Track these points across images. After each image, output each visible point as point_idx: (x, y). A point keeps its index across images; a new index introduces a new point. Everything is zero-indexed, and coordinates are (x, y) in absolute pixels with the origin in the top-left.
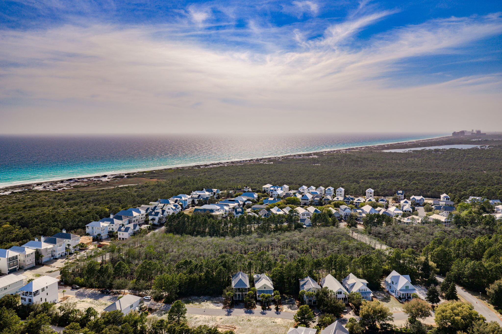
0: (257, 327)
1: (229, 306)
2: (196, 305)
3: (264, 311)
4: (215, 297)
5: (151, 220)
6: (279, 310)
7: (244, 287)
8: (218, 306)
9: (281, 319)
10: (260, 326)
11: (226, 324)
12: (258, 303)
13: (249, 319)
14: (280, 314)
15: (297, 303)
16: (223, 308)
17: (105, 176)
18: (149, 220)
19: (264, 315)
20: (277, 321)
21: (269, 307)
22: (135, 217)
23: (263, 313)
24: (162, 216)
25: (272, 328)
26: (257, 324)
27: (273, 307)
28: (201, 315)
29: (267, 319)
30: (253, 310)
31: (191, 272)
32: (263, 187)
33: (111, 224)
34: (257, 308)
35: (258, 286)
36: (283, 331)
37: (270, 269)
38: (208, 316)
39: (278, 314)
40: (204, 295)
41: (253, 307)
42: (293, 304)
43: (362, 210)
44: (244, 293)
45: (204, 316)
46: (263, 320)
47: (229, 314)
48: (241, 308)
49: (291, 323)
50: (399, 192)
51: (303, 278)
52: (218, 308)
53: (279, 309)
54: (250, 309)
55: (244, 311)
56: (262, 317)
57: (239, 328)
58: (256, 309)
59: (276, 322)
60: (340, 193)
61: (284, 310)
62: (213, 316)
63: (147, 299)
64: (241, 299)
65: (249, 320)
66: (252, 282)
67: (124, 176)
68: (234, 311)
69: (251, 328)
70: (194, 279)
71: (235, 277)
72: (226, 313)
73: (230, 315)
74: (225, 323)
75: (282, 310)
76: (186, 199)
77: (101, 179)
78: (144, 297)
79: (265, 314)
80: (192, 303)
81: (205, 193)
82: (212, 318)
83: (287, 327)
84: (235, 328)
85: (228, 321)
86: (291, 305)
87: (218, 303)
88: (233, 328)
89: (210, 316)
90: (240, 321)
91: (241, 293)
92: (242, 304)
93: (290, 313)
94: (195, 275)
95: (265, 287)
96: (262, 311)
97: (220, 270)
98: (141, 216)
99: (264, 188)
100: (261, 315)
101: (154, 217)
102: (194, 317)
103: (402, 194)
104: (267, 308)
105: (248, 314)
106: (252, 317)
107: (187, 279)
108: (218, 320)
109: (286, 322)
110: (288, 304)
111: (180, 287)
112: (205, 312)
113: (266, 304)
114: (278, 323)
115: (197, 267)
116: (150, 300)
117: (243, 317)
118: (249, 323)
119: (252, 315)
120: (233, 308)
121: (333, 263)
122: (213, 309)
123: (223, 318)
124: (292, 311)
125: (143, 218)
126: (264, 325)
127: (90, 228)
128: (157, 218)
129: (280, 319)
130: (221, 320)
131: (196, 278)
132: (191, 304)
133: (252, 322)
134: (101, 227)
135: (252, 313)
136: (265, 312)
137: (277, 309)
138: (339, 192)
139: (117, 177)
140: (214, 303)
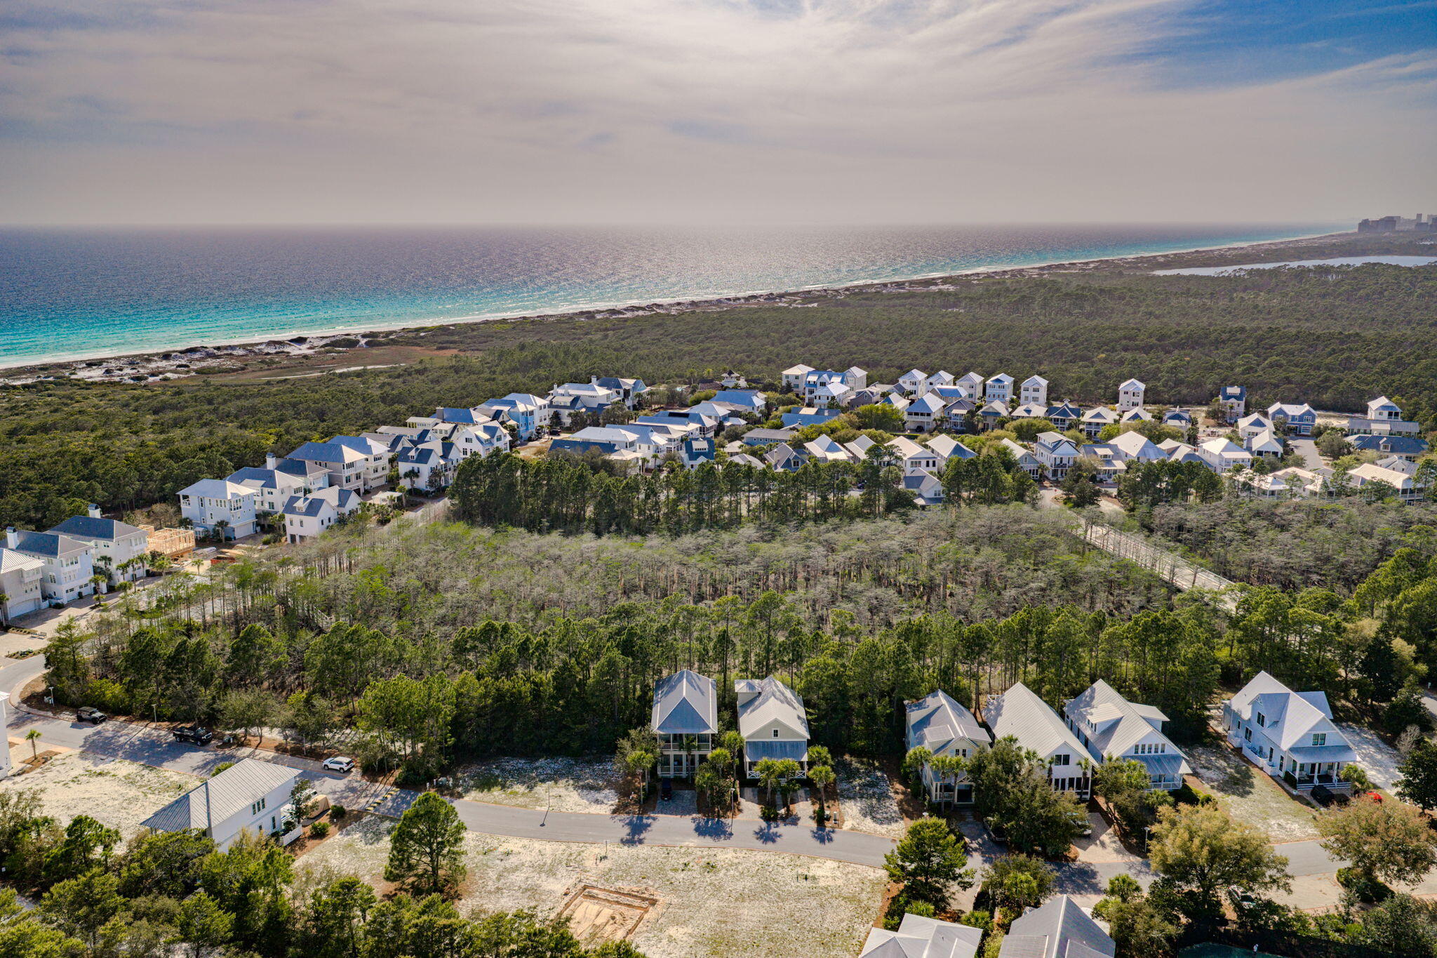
0: (741, 898)
1: (637, 802)
2: (516, 794)
3: (769, 827)
4: (590, 763)
5: (406, 475)
6: (829, 825)
7: (696, 732)
8: (597, 801)
9: (835, 864)
10: (753, 896)
11: (619, 884)
12: (748, 791)
13: (712, 861)
14: (830, 840)
15: (896, 793)
16: (614, 812)
17: (300, 340)
18: (398, 478)
19: (770, 845)
20: (819, 873)
21: (788, 810)
22: (351, 465)
23: (766, 837)
24: (442, 462)
25: (799, 906)
26: (740, 886)
27: (804, 808)
28: (526, 842)
29: (780, 861)
30: (728, 821)
31: (505, 667)
32: (786, 372)
33: (266, 490)
34: (745, 811)
35: (751, 725)
36: (842, 920)
37: (798, 658)
38: (555, 845)
39: (822, 840)
40: (551, 753)
41: (729, 808)
42: (883, 796)
43: (1114, 448)
44: (696, 753)
45: (537, 845)
46: (765, 866)
47: (635, 834)
48: (684, 812)
49: (873, 884)
50: (1230, 390)
51: (918, 698)
52: (595, 809)
53: (828, 819)
54: (719, 816)
55: (693, 826)
56: (762, 855)
57: (668, 900)
58: (739, 817)
59: (814, 878)
60: (1036, 394)
61: (847, 825)
62: (574, 847)
63: (337, 767)
64: (684, 774)
65: (711, 867)
66: (729, 708)
67: (358, 342)
68: (656, 826)
69: (713, 904)
70: (512, 695)
71: (665, 689)
72: (625, 832)
73: (641, 842)
74: (617, 880)
75: (838, 822)
76: (530, 408)
77: (287, 349)
78: (326, 762)
79: (774, 841)
80: (503, 787)
81: (594, 390)
82: (567, 852)
83: (859, 901)
84: (653, 902)
85: (625, 871)
86: (874, 801)
87: (598, 789)
88: (644, 899)
89: (563, 847)
90: (676, 870)
91: (684, 753)
92: (687, 794)
93: (868, 835)
94: (519, 682)
95: (776, 732)
96: (764, 824)
97: (611, 663)
98: (372, 464)
99: (787, 377)
100: (759, 843)
101: (416, 466)
102: (501, 849)
103: (1238, 398)
104: (783, 811)
105: (708, 840)
106: (724, 853)
107: (485, 696)
108: (589, 863)
109: (855, 879)
110: (862, 797)
111: (457, 724)
112: (543, 828)
113: (778, 797)
114: (822, 883)
115: (528, 649)
116: (349, 771)
117: (687, 854)
118: (709, 877)
119: (722, 842)
120: (653, 811)
121: (1032, 640)
122: (575, 814)
123: (609, 855)
124: (878, 827)
125: (380, 469)
126: (766, 889)
127: (194, 500)
128: (425, 470)
129: (830, 864)
130: (602, 865)
131: (520, 692)
132: (496, 792)
133: (721, 875)
134: (229, 497)
135: (724, 833)
136: (773, 830)
137: (821, 819)
138: (1031, 389)
139: (335, 343)
140: (583, 787)
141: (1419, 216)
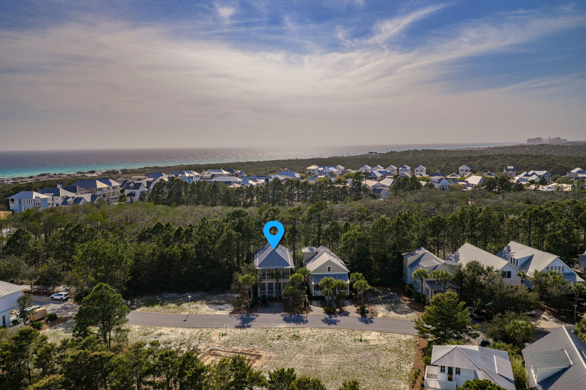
0: (319, 352)
1: (246, 308)
2: (169, 307)
3: (331, 317)
4: (216, 294)
5: (128, 195)
6: (369, 315)
7: (281, 267)
8: (220, 309)
9: (379, 334)
10: (327, 351)
11: (234, 348)
12: (314, 302)
13: (297, 334)
14: (372, 322)
15: (405, 300)
16: (231, 313)
17: (92, 172)
18: (124, 196)
19: (333, 326)
20: (369, 338)
21: (341, 309)
22: (101, 189)
23: (329, 322)
24: (146, 190)
25: (360, 355)
26: (317, 346)
27: (351, 309)
28: (173, 329)
29: (342, 333)
30: (305, 315)
31: (167, 242)
32: (308, 168)
33: (55, 197)
34: (314, 311)
35: (312, 267)
36: (391, 362)
38: (192, 330)
39: (366, 322)
40: (192, 290)
41: (304, 309)
42: (397, 303)
43: (467, 182)
44: (282, 281)
45: (180, 330)
46: (331, 336)
47: (245, 324)
48: (275, 312)
49: (407, 342)
50: (509, 167)
51: (411, 251)
52: (218, 313)
53: (368, 312)
54: (298, 313)
55: (282, 318)
56: (328, 331)
57: (268, 355)
58: (311, 313)
59: (366, 341)
61: (380, 315)
62: (205, 331)
63: (59, 297)
64: (274, 295)
65: (296, 337)
66: (300, 262)
67: (118, 172)
68: (257, 319)
69: (301, 356)
70: (170, 255)
71: (261, 252)
72: (238, 322)
73: (249, 327)
74: (233, 345)
75: (374, 314)
76: (191, 175)
77: (85, 175)
78: (52, 296)
79: (335, 324)
80: (162, 305)
81: (222, 172)
82: (201, 333)
83: (401, 352)
84: (259, 357)
85: (240, 341)
86: (393, 305)
87: (222, 304)
88: (252, 355)
89: (198, 330)
90: (273, 339)
91: (274, 281)
92: (277, 304)
93: (393, 319)
94: (175, 249)
95: (329, 268)
96: (327, 316)
97: (229, 235)
98: (111, 190)
99: (309, 170)
100: (326, 325)
101: (133, 191)
102: (156, 333)
103: (513, 170)
104: (338, 310)
105: (293, 325)
106: (304, 331)
107: (153, 254)
108: (215, 338)
109: (394, 340)
110: (385, 303)
111: (135, 272)
112: (185, 322)
113: (334, 304)
114: (372, 343)
115: (180, 234)
116: (66, 300)
117: (279, 331)
118: (295, 343)
119: (302, 325)
120: (256, 312)
122: (207, 315)
123: (228, 333)
124: (400, 316)
125: (116, 194)
126: (335, 348)
127: (16, 201)
128: (138, 192)
129: (374, 333)
130: (223, 339)
131: (174, 253)
132: (157, 307)
133: (304, 341)
134: (34, 198)
135: (303, 321)
136: (333, 318)
137: (363, 312)
138: (419, 171)
140: (212, 304)
141: (550, 138)
